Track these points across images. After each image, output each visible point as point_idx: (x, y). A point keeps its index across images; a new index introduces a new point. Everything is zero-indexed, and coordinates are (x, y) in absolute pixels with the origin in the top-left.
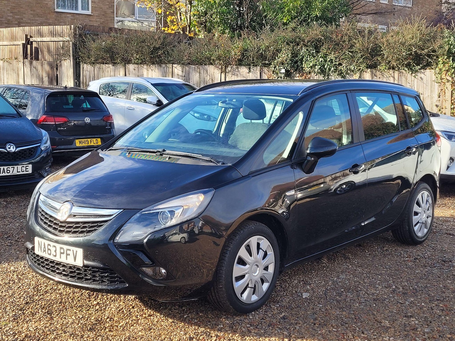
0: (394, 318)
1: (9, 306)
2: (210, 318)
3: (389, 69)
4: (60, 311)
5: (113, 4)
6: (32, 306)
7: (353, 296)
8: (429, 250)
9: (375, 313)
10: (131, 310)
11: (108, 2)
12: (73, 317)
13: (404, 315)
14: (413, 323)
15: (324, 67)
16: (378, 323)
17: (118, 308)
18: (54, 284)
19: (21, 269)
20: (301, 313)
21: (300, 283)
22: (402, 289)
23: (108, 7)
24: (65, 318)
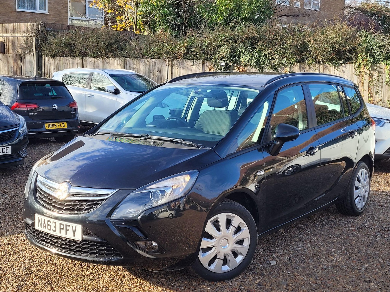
0: (355, 283)
1: (11, 277)
2: (194, 285)
3: (316, 63)
4: (58, 281)
5: (67, 5)
6: (32, 276)
7: (315, 263)
8: (368, 220)
9: (338, 278)
10: (122, 279)
11: (63, 3)
12: (72, 287)
13: (364, 280)
14: (373, 287)
15: (259, 61)
16: (343, 288)
17: (110, 277)
18: (47, 256)
19: (13, 241)
20: (273, 280)
21: (265, 251)
22: (355, 256)
23: (62, 7)
24: (64, 288)
